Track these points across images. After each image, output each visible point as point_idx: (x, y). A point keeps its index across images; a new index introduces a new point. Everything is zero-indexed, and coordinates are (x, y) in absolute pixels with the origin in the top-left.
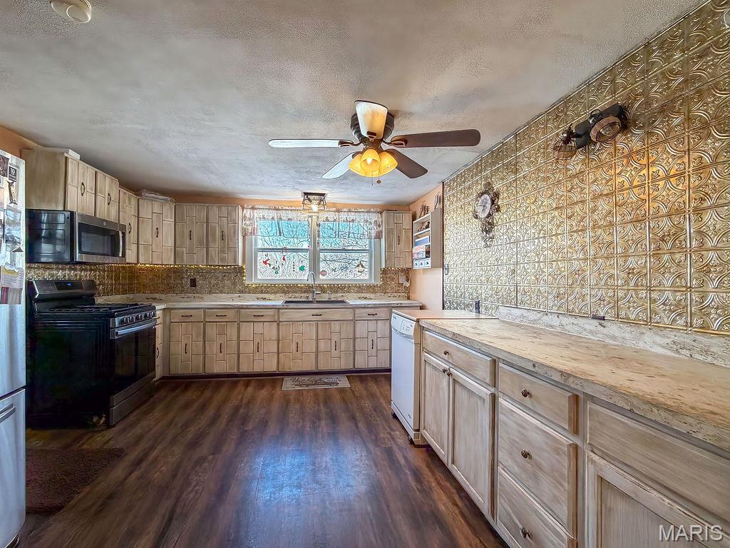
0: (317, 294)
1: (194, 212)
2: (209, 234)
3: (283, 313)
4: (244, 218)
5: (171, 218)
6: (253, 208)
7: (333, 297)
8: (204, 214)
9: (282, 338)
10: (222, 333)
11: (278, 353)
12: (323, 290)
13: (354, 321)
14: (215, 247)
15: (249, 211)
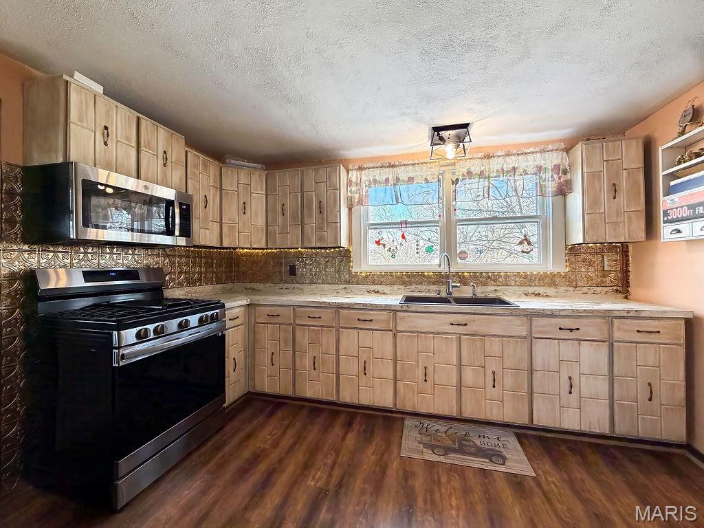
0: (453, 287)
1: (288, 179)
2: (304, 206)
3: (403, 318)
4: (350, 183)
5: (262, 190)
6: (360, 169)
7: (481, 292)
8: (298, 181)
9: (402, 357)
10: (315, 341)
11: (395, 380)
12: (463, 280)
13: (530, 339)
14: (311, 222)
15: (355, 172)
